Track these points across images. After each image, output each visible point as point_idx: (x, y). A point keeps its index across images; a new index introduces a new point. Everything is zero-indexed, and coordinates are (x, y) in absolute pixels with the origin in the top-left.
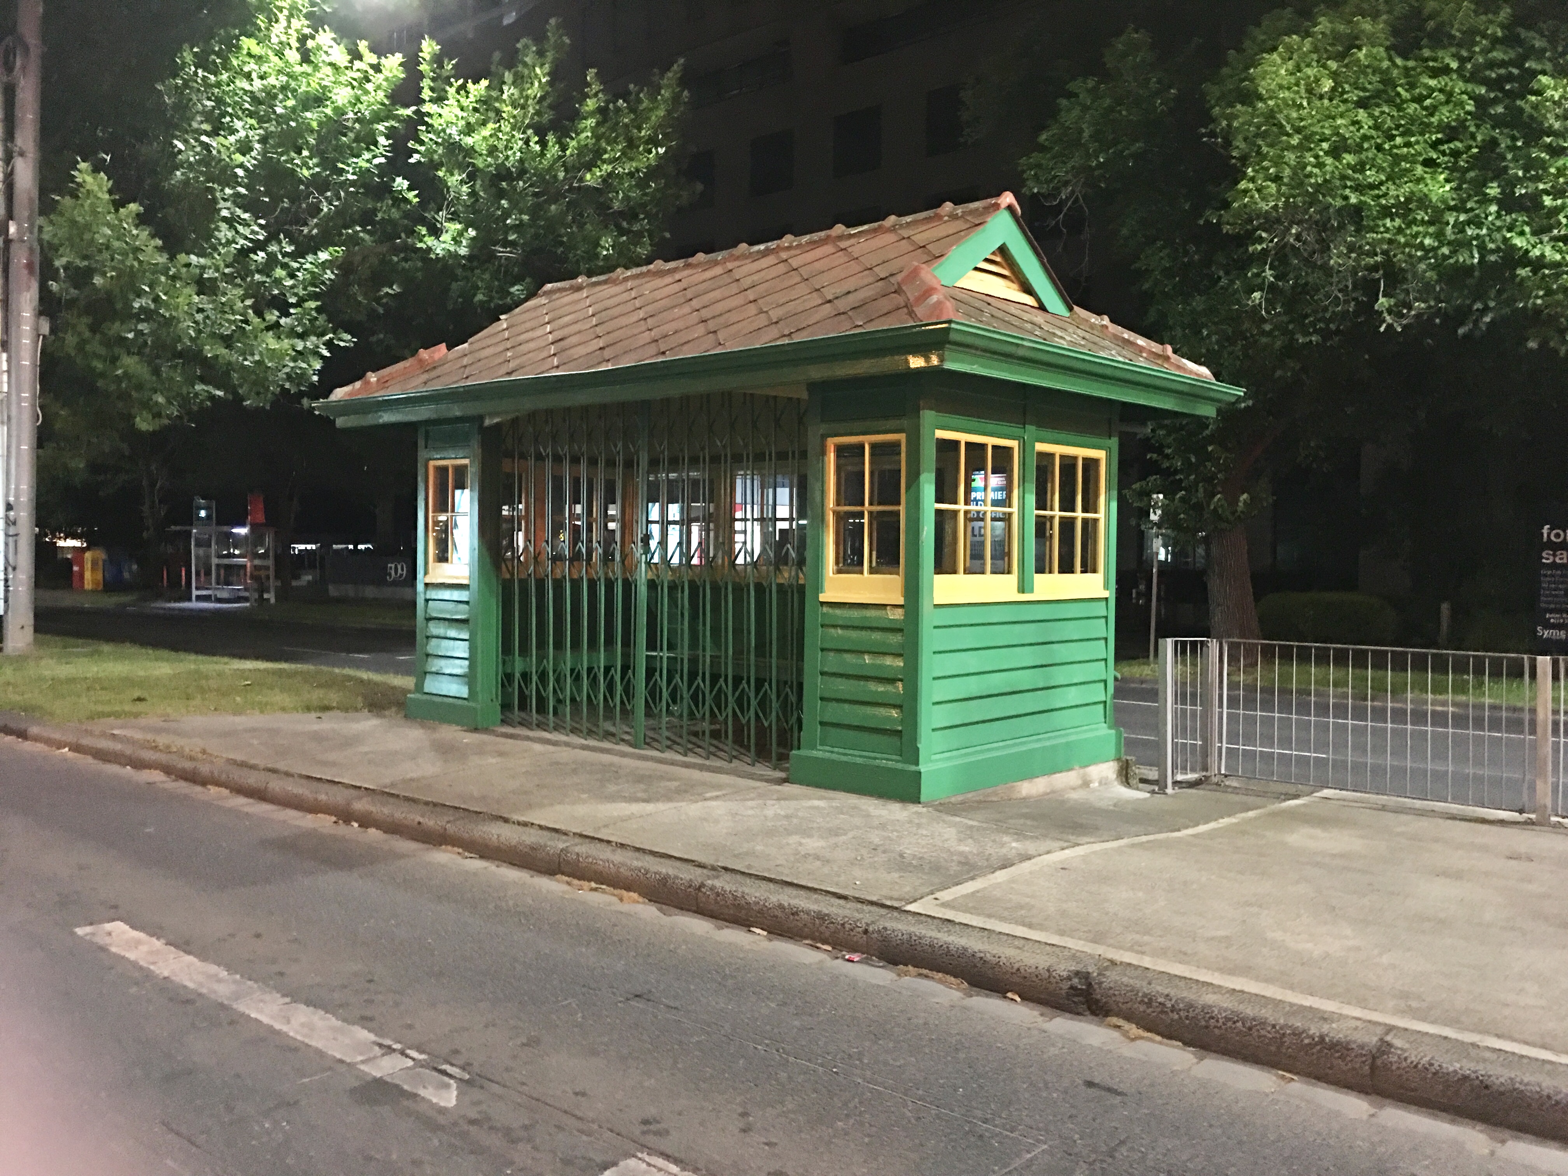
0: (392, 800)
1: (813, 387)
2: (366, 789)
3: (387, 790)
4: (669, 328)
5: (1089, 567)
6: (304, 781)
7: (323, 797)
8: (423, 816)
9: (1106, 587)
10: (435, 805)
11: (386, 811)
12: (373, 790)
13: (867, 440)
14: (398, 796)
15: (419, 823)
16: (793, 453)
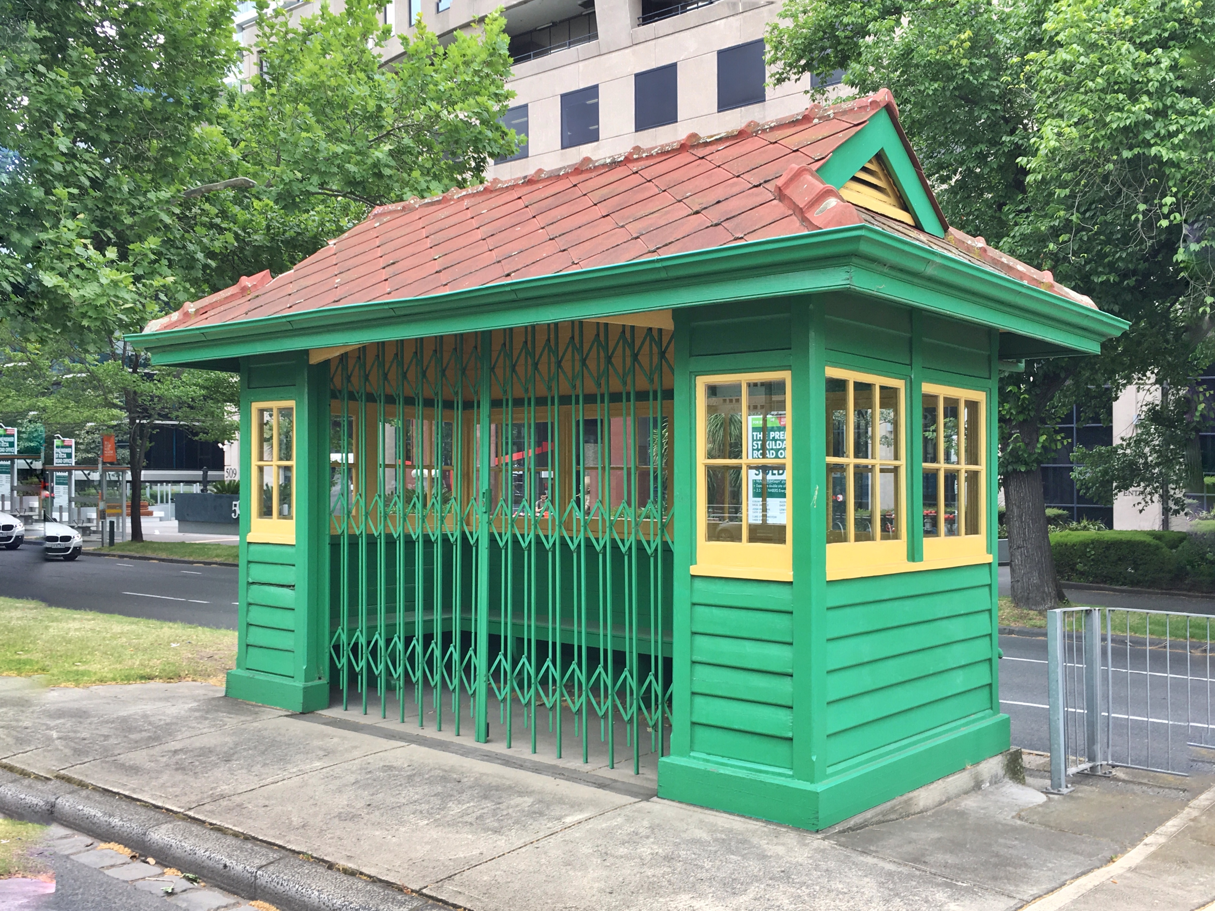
0: (195, 828)
1: (678, 313)
2: (167, 810)
3: (191, 813)
4: (513, 248)
5: (973, 528)
6: (97, 796)
7: (116, 821)
8: (230, 856)
9: (989, 551)
10: (247, 838)
11: (187, 845)
12: (176, 813)
13: (744, 378)
14: (204, 822)
15: (225, 866)
16: (655, 393)
